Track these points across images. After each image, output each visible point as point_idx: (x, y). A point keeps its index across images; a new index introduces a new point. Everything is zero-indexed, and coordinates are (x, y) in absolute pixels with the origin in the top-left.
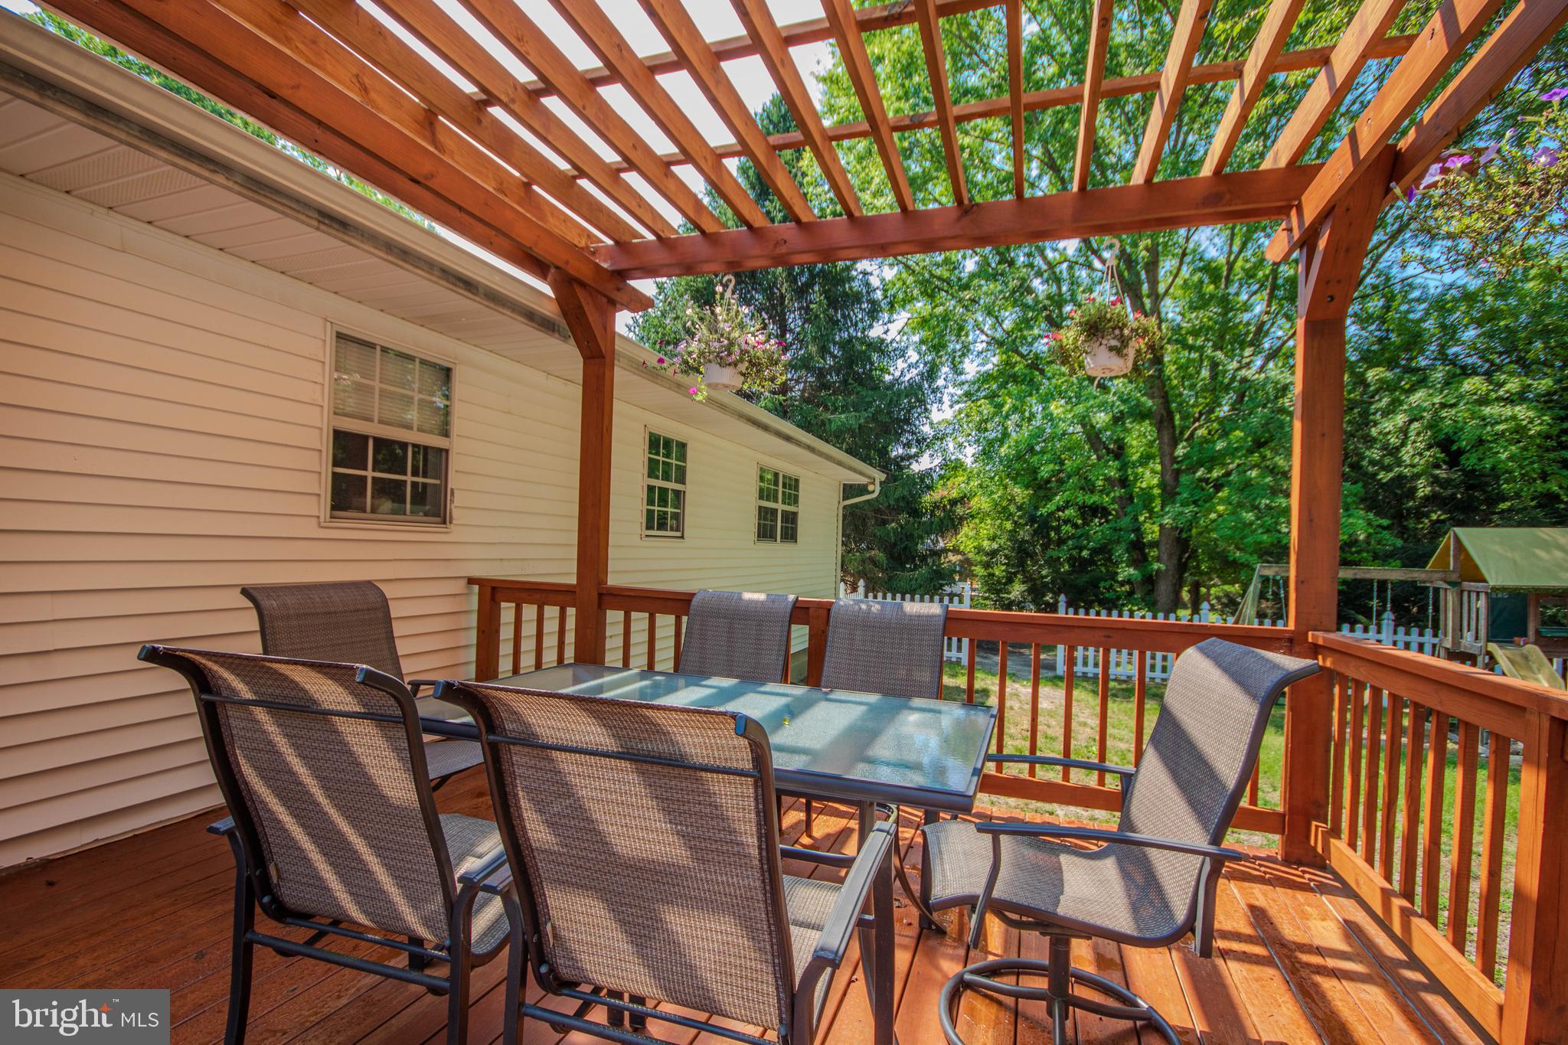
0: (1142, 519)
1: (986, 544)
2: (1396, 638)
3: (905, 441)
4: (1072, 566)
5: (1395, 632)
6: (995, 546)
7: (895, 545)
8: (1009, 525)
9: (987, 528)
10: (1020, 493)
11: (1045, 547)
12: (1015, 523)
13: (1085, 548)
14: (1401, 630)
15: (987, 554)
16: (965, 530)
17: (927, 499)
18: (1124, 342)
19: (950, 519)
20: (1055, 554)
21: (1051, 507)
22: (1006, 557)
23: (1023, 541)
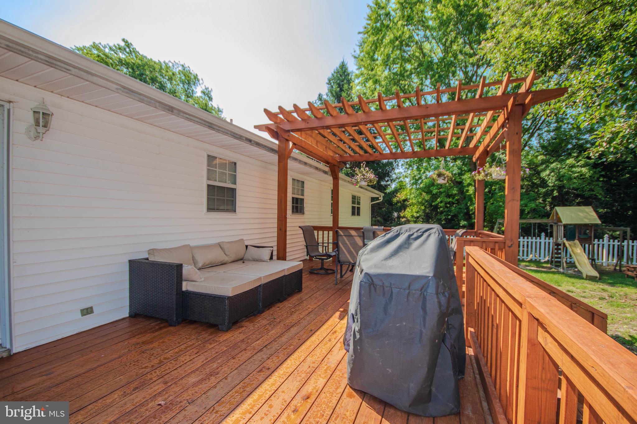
0: (468, 205)
1: (415, 214)
2: (546, 241)
3: (386, 180)
4: (446, 221)
5: (545, 239)
6: (418, 215)
7: (385, 215)
8: (423, 208)
9: (415, 209)
10: (427, 197)
11: (436, 215)
12: (425, 207)
13: (449, 215)
14: (547, 238)
15: (415, 218)
16: (408, 209)
17: (395, 200)
18: (445, 178)
19: (403, 205)
20: (439, 217)
21: (437, 202)
22: (422, 219)
23: (428, 213)
